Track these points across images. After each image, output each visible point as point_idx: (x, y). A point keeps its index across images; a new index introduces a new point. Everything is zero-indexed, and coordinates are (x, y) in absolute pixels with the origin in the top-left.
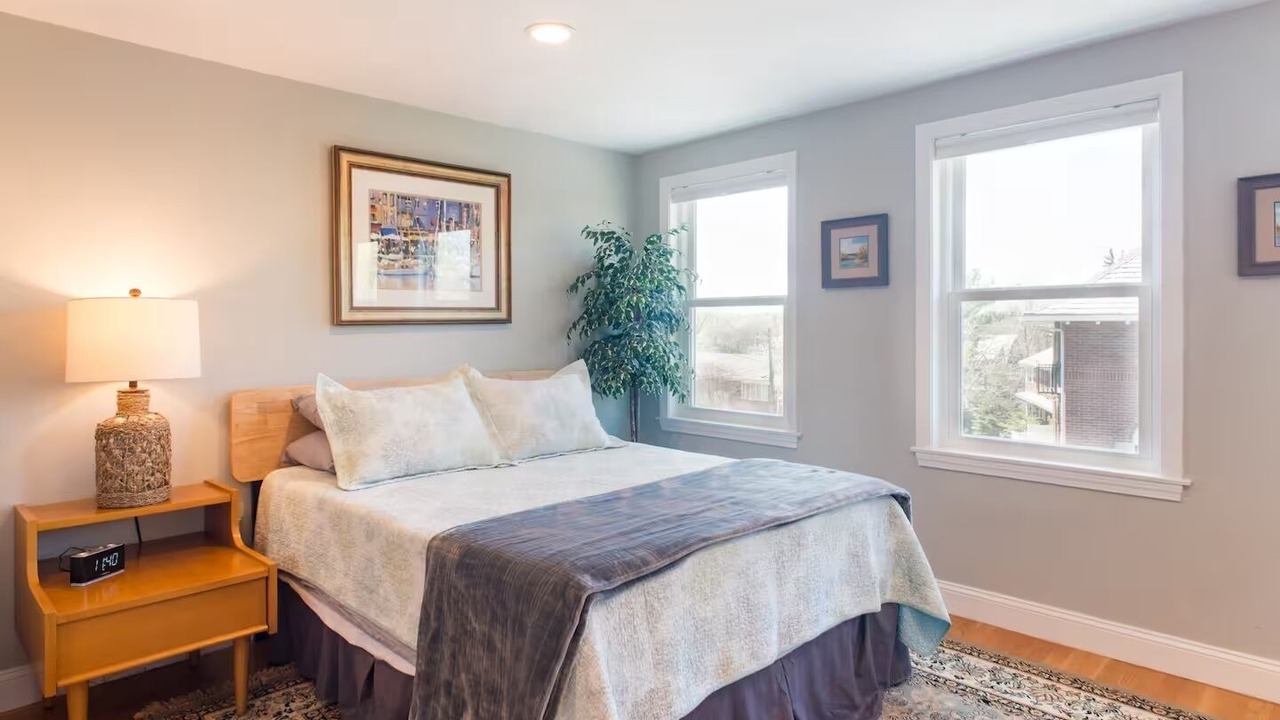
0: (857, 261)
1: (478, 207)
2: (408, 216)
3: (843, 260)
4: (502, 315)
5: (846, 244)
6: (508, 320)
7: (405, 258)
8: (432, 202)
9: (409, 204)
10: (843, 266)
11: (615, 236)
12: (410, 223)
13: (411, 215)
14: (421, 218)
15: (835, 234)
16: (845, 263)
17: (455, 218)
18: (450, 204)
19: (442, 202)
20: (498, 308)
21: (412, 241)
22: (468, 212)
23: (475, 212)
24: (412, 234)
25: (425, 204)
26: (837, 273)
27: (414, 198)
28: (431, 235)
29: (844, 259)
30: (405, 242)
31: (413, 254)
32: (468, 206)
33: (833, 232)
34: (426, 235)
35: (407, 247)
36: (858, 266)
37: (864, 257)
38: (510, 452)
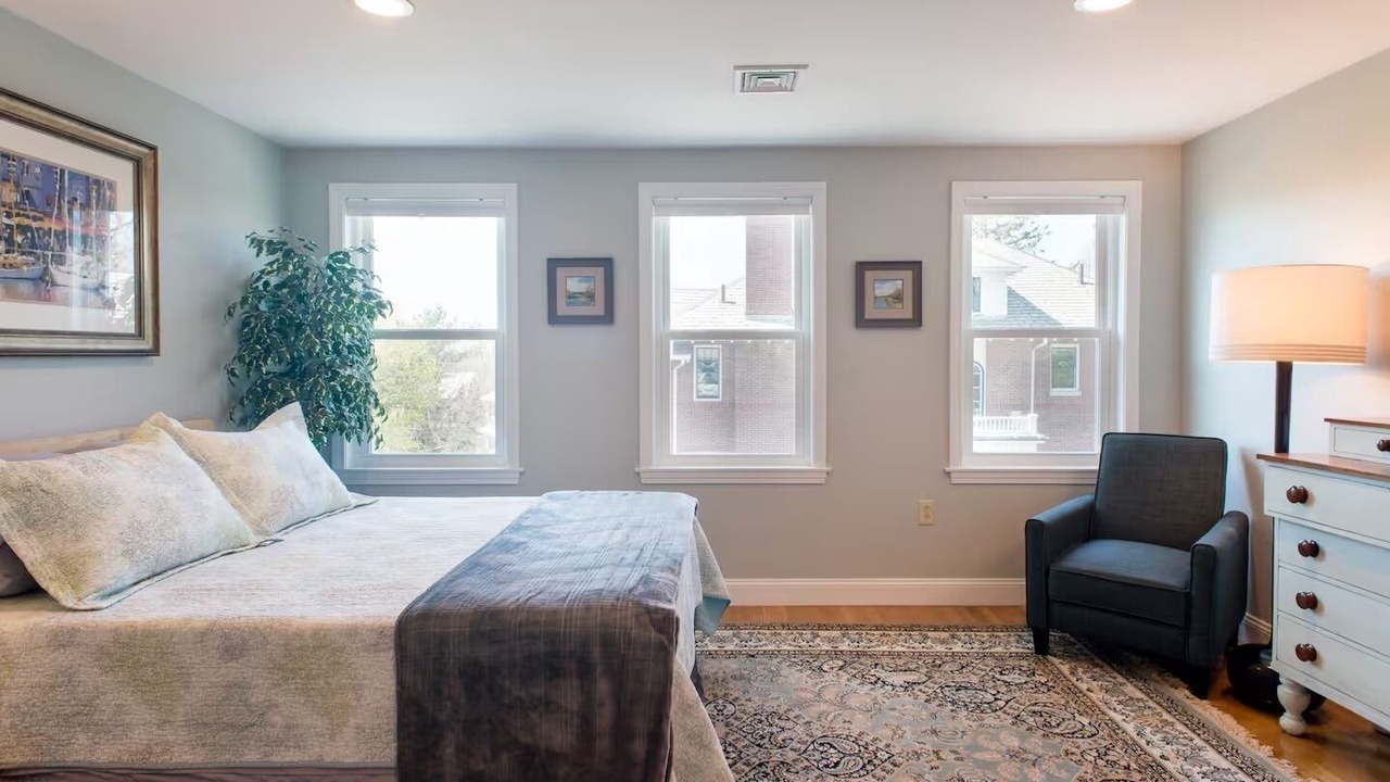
0: (583, 300)
1: (111, 186)
2: (11, 186)
3: (569, 297)
4: (146, 345)
5: (573, 283)
6: (155, 351)
7: (7, 252)
8: (48, 169)
9: (14, 167)
10: (568, 304)
11: (285, 247)
12: (14, 197)
13: (17, 184)
14: (31, 190)
15: (561, 272)
16: (572, 300)
17: (80, 199)
18: (74, 176)
19: (62, 171)
20: (140, 333)
21: (18, 226)
22: (98, 192)
23: (108, 193)
24: (18, 215)
25: (38, 170)
26: (563, 309)
27: (21, 159)
28: (46, 219)
29: (571, 296)
30: (8, 226)
31: (19, 246)
32: (97, 182)
33: (559, 269)
34: (41, 219)
35: (11, 235)
36: (584, 304)
37: (590, 296)
38: (264, 524)
